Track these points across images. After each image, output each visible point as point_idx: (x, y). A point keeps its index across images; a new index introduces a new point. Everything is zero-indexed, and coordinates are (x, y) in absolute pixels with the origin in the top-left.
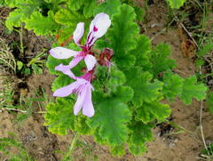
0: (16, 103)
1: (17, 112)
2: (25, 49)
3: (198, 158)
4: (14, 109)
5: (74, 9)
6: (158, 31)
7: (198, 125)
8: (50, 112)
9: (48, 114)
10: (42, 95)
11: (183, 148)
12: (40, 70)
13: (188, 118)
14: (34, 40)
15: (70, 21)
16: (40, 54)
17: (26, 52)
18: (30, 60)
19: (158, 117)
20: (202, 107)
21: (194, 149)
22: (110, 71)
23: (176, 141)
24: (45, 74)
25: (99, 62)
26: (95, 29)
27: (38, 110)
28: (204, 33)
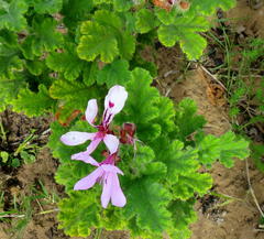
0: (7, 207)
1: (10, 218)
2: (8, 135)
3: (256, 231)
4: (6, 215)
5: (72, 79)
6: (174, 80)
7: (247, 188)
8: (64, 210)
9: (62, 213)
10: (41, 189)
11: (235, 223)
12: (32, 158)
13: (232, 183)
14: (17, 120)
15: (68, 93)
16: (28, 137)
17: (10, 138)
18: (17, 147)
19: (198, 191)
20: (247, 165)
21: (249, 221)
22: (135, 148)
23: (224, 214)
24: (39, 161)
25: (121, 140)
26: (111, 105)
27: (38, 210)
28: (231, 72)
